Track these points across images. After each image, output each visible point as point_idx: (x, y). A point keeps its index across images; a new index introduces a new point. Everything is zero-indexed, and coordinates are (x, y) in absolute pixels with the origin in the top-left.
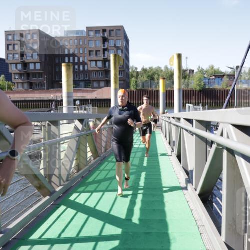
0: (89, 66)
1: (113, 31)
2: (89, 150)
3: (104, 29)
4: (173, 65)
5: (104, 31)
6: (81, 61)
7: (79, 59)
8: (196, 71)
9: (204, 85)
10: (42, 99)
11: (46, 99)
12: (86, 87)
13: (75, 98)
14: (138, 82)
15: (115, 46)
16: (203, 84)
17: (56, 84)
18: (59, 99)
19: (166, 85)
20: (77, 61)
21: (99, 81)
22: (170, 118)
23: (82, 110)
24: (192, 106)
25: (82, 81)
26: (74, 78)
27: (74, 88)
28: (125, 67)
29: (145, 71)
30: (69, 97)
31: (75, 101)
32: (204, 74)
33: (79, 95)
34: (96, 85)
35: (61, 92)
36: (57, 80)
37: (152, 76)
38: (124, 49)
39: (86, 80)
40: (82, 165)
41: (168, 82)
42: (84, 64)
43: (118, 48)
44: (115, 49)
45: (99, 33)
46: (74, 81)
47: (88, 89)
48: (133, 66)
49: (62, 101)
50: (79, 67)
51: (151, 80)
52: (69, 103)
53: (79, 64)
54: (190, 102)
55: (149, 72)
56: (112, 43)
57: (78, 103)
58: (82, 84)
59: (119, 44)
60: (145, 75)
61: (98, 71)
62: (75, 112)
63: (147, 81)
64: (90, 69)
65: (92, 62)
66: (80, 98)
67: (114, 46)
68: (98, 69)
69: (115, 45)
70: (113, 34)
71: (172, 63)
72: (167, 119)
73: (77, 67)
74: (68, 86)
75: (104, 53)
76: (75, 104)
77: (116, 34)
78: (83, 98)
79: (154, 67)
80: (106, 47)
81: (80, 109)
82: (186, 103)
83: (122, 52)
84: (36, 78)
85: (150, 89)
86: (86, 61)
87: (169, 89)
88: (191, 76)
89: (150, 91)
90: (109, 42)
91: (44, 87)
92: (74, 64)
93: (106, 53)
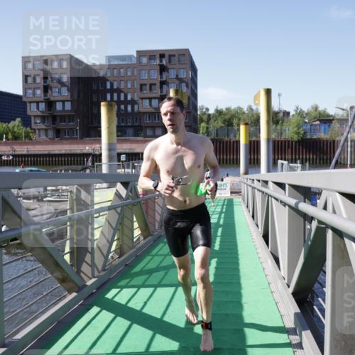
0: (140, 105)
1: (174, 56)
2: (136, 225)
3: (161, 53)
4: (258, 104)
5: (162, 56)
6: (129, 98)
7: (126, 96)
8: (292, 113)
9: (304, 133)
10: (73, 152)
11: (79, 152)
12: (136, 135)
13: (119, 151)
14: (210, 129)
15: (177, 78)
16: (302, 132)
17: (92, 131)
18: (97, 153)
19: (249, 133)
20: (122, 98)
21: (153, 128)
22: (253, 180)
23: (128, 168)
24: (285, 163)
25: (129, 126)
26: (119, 123)
27: (118, 136)
28: (191, 107)
29: (219, 112)
30: (110, 149)
31: (119, 155)
32: (305, 118)
33: (126, 147)
34: (149, 132)
35: (100, 142)
36: (95, 125)
37: (229, 119)
38: (190, 82)
39: (136, 126)
40: (125, 247)
41: (252, 129)
42: (133, 102)
43: (181, 80)
44: (178, 82)
45: (155, 59)
46: (118, 127)
47: (139, 138)
48: (202, 106)
49: (100, 155)
50: (126, 108)
51: (228, 125)
52: (110, 158)
53: (126, 102)
54: (283, 157)
55: (225, 115)
56: (172, 74)
57: (123, 157)
58: (130, 131)
59: (183, 75)
60: (219, 119)
61: (152, 113)
62: (119, 171)
63: (221, 127)
64: (141, 110)
65: (144, 100)
66: (127, 151)
67: (175, 77)
68: (153, 111)
69: (177, 76)
70: (175, 60)
71: (257, 102)
72: (250, 182)
73: (122, 107)
74: (110, 133)
75: (161, 88)
76: (119, 160)
77: (179, 61)
78: (131, 151)
79: (233, 108)
80: (164, 78)
81: (126, 166)
82: (278, 159)
83: (187, 86)
84: (65, 122)
85: (226, 139)
86: (136, 99)
87: (254, 139)
88: (286, 119)
89: (227, 142)
90: (168, 72)
91: (77, 135)
92: (119, 103)
93: (165, 87)
